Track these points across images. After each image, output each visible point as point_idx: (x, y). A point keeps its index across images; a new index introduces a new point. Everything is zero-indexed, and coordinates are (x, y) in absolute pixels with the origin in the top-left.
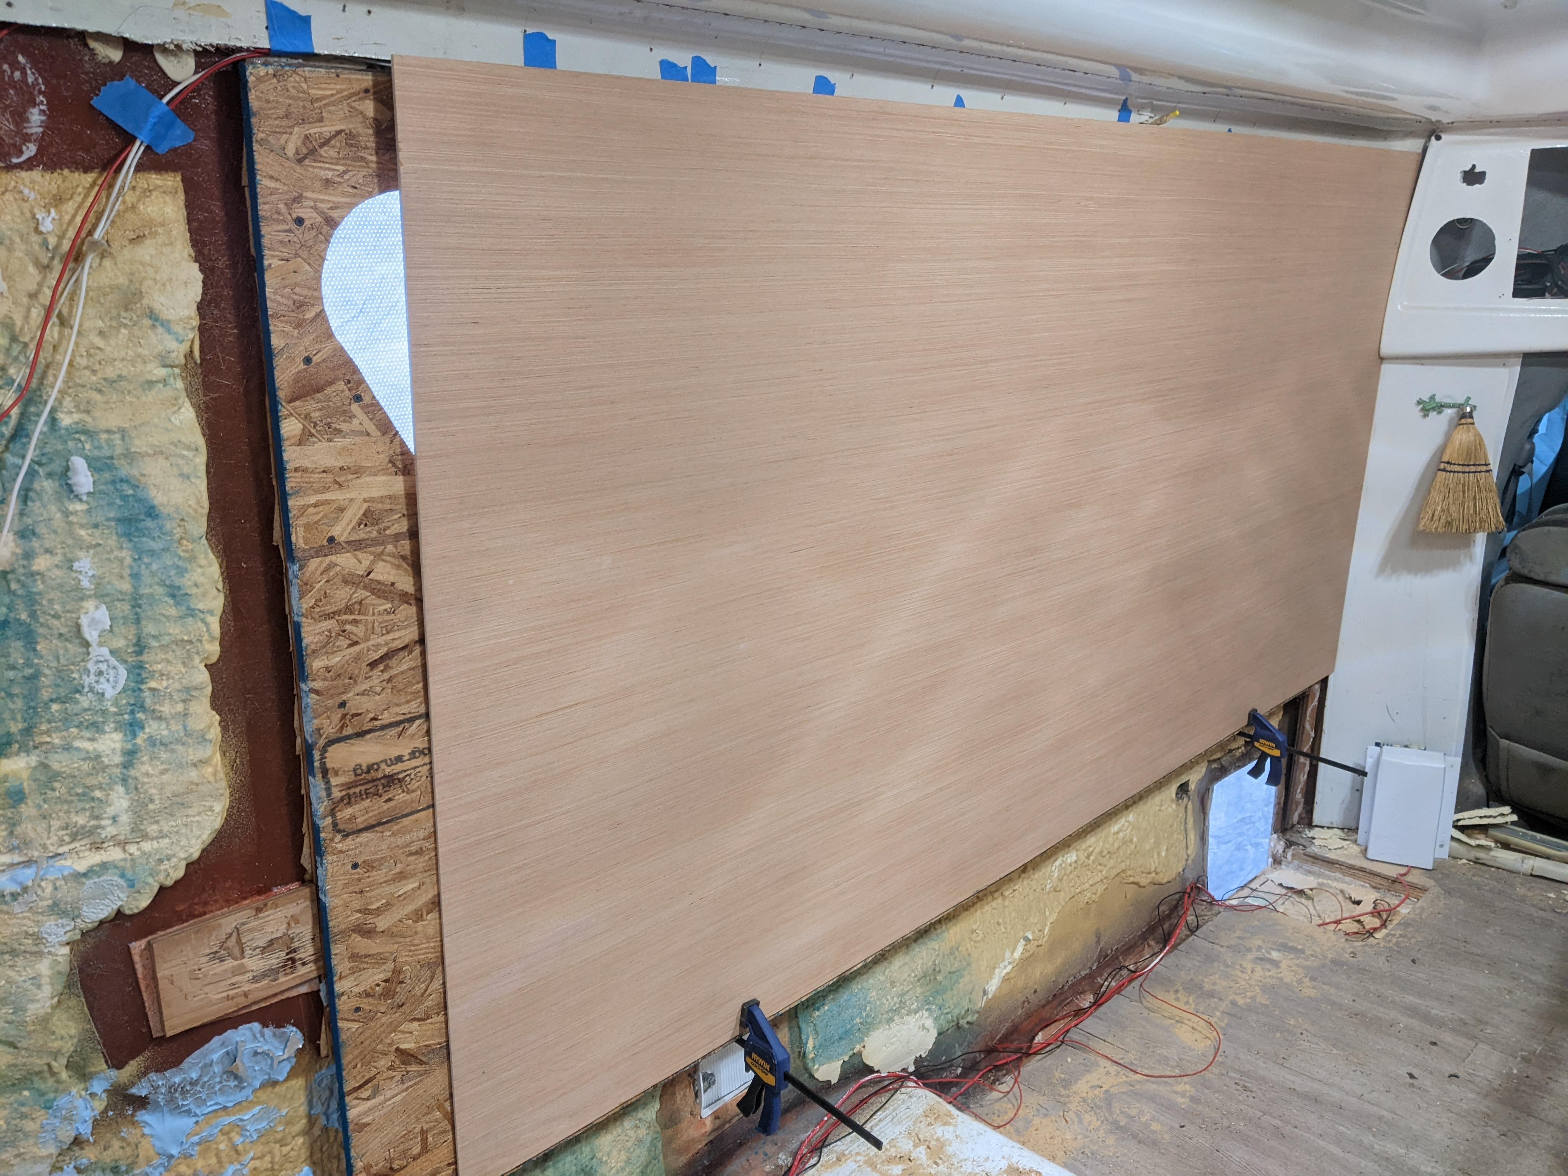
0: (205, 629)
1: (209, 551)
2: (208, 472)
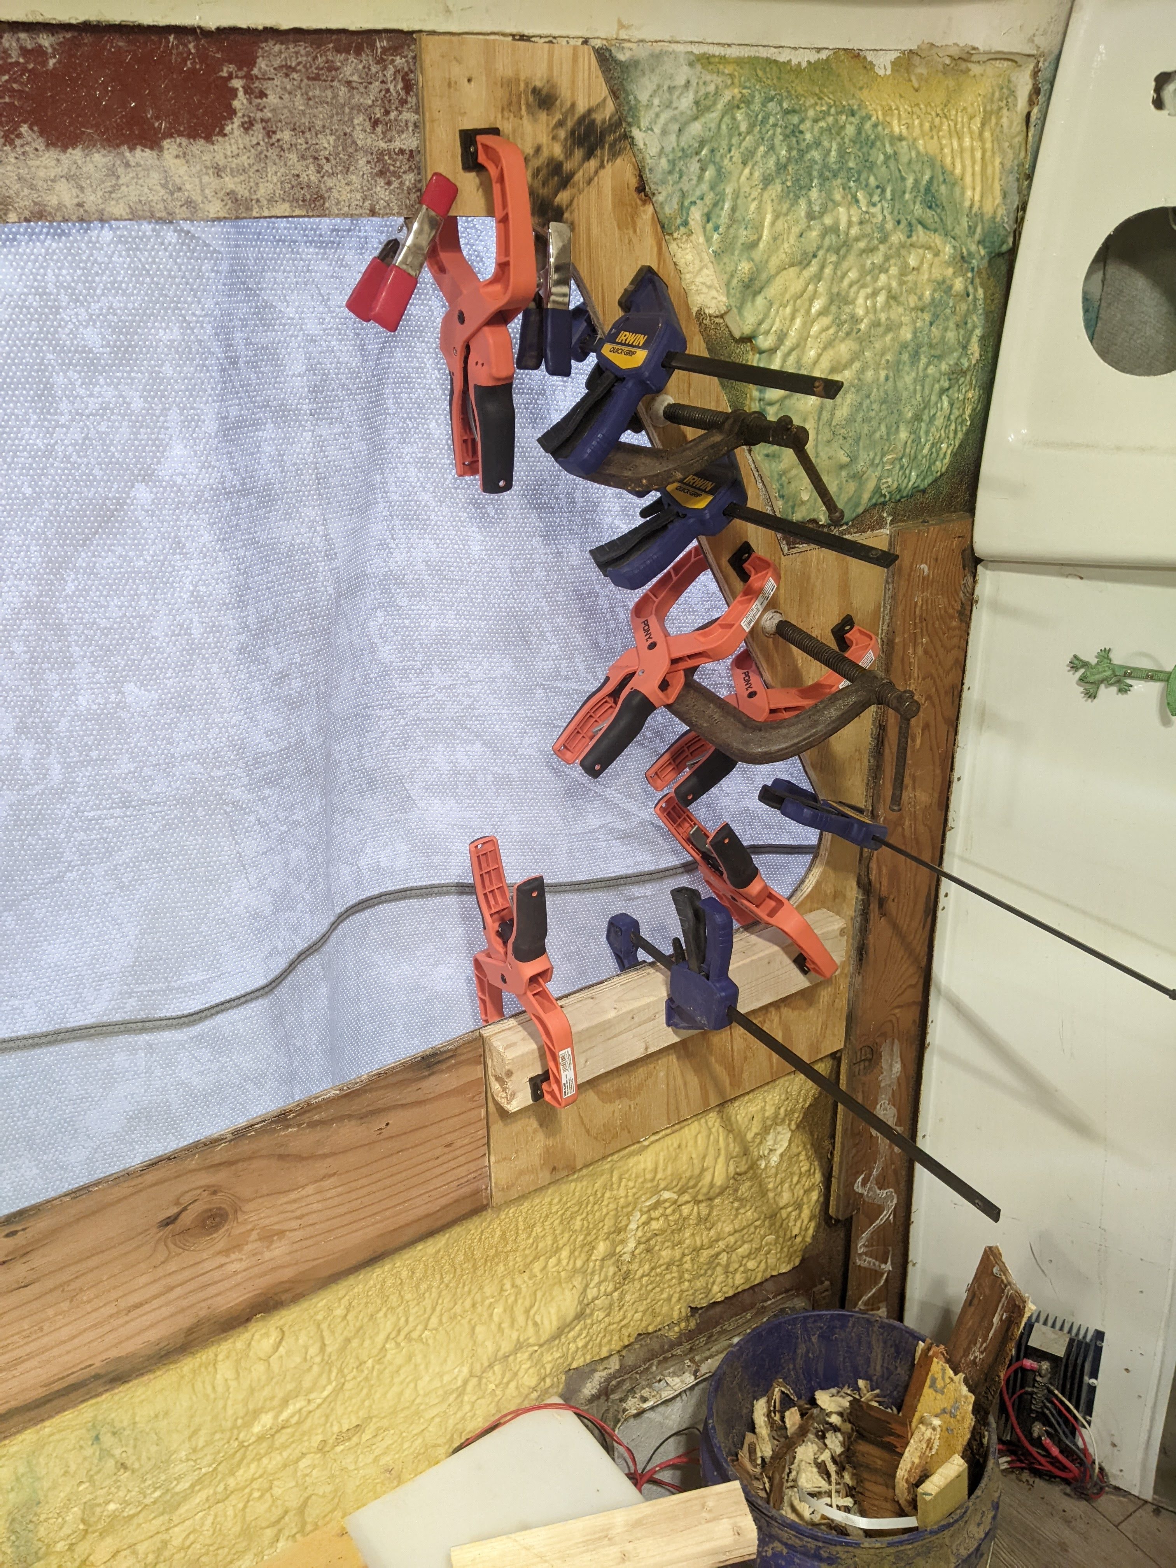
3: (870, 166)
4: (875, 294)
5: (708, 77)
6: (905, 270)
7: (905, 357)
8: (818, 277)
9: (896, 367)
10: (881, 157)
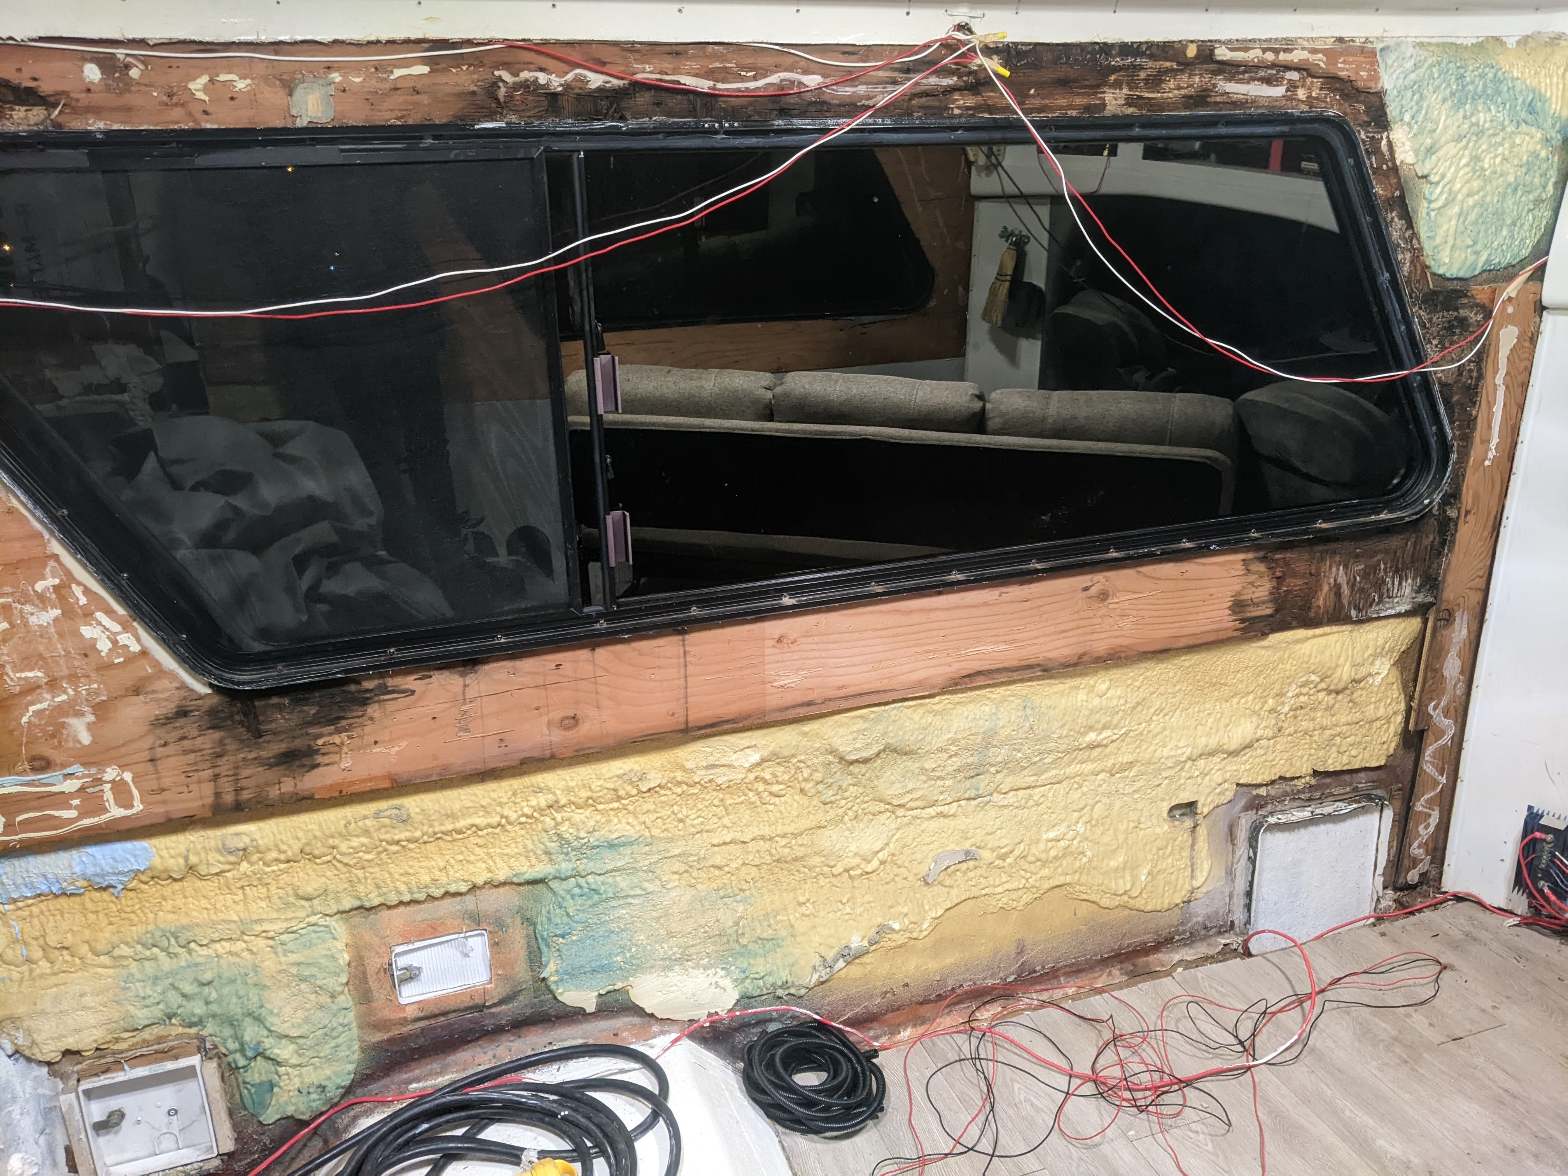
3: (1499, 93)
4: (1495, 157)
5: (1421, 52)
6: (1513, 145)
7: (1509, 191)
8: (1466, 147)
9: (1504, 196)
10: (1506, 88)
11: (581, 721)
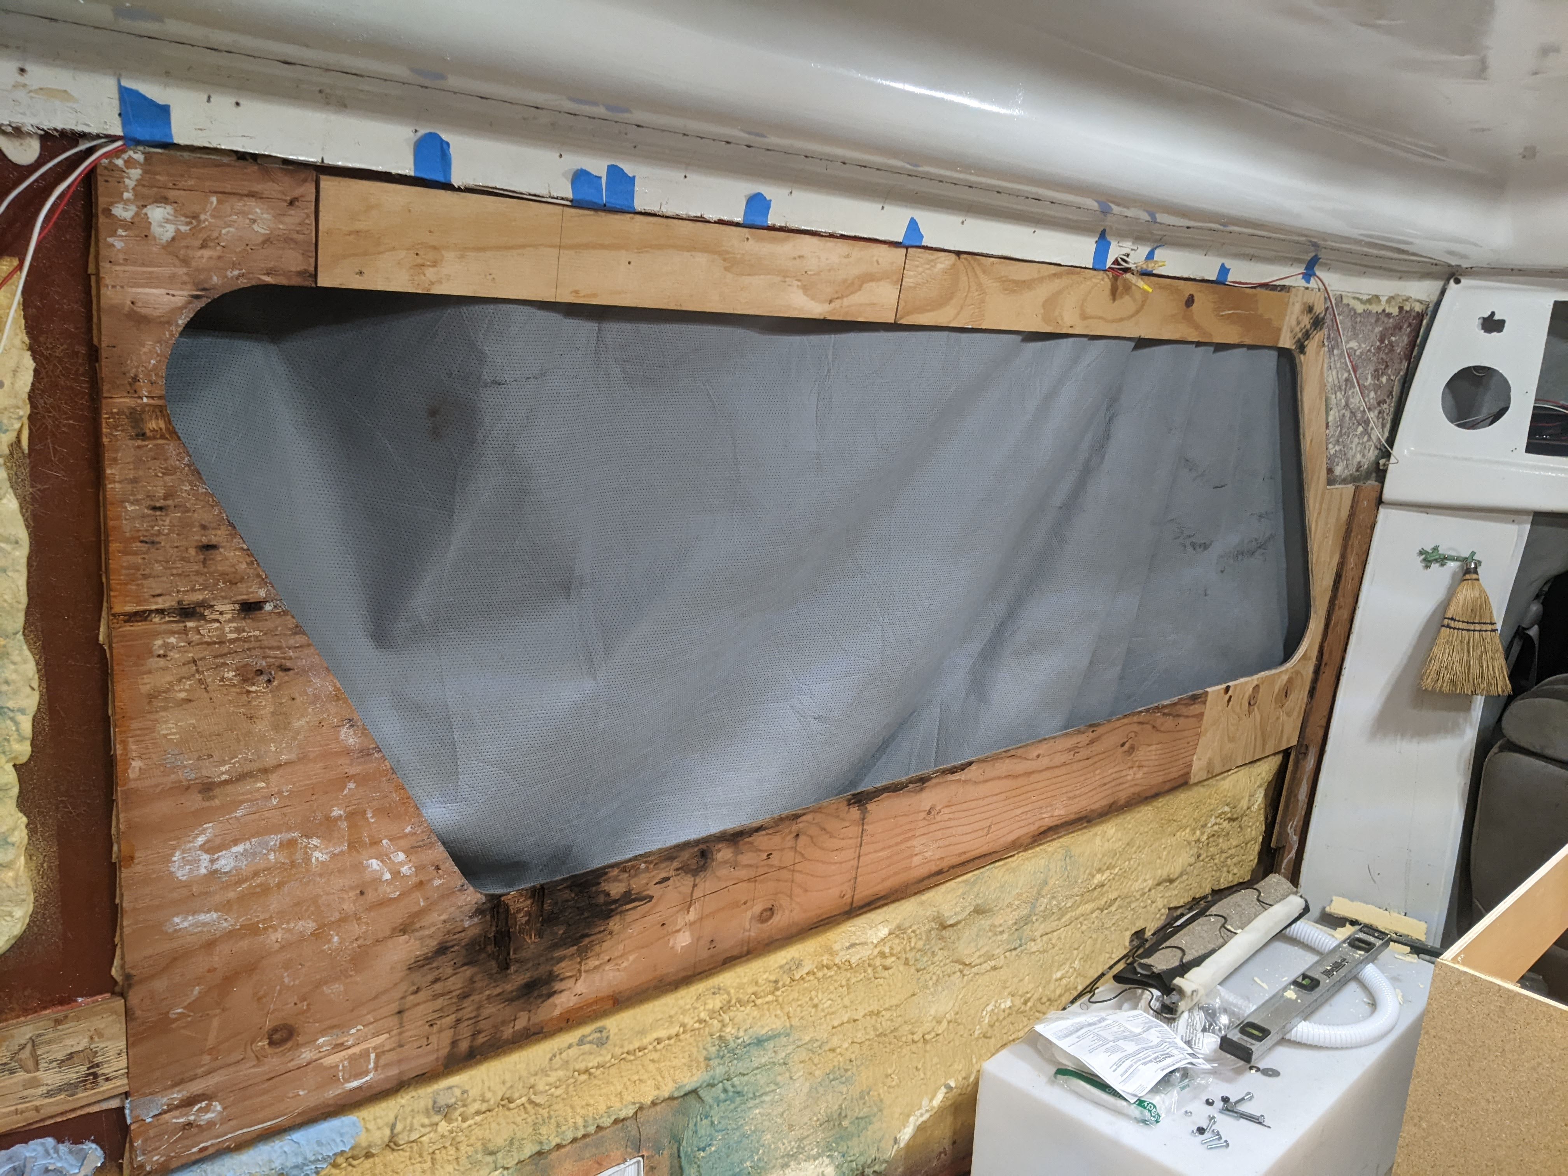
0: (14, 728)
1: (25, 647)
2: (29, 565)
11: (776, 912)
